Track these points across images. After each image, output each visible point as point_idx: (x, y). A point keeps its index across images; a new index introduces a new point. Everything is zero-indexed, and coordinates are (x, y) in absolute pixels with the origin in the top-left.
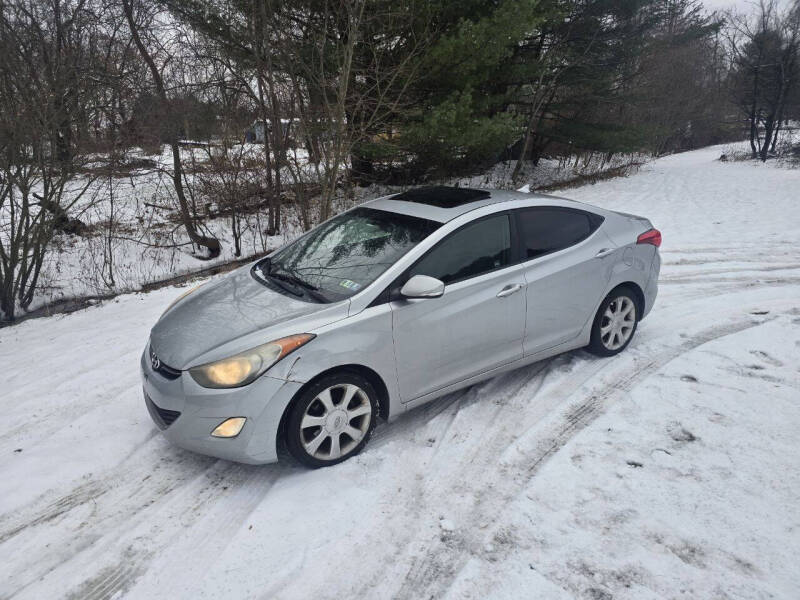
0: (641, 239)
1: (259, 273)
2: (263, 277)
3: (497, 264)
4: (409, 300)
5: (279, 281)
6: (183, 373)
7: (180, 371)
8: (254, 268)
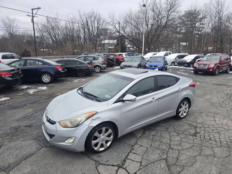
0: (190, 85)
1: (79, 91)
2: (81, 93)
3: (150, 91)
4: (125, 102)
5: (86, 95)
6: (56, 123)
7: (56, 122)
8: (78, 90)
